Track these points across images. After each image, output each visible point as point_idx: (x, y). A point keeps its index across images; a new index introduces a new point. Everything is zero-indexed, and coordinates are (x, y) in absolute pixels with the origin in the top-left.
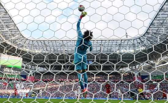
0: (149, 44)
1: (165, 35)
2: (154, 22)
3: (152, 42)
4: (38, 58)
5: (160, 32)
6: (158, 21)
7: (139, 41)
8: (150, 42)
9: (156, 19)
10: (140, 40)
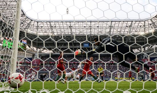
7: (150, 22)
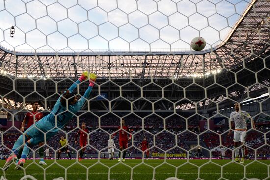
0: (232, 63)
1: (263, 45)
2: (245, 20)
3: (237, 58)
4: (28, 88)
5: (254, 39)
6: (252, 20)
7: (214, 57)
8: (234, 58)
9: (249, 15)
10: (216, 54)
